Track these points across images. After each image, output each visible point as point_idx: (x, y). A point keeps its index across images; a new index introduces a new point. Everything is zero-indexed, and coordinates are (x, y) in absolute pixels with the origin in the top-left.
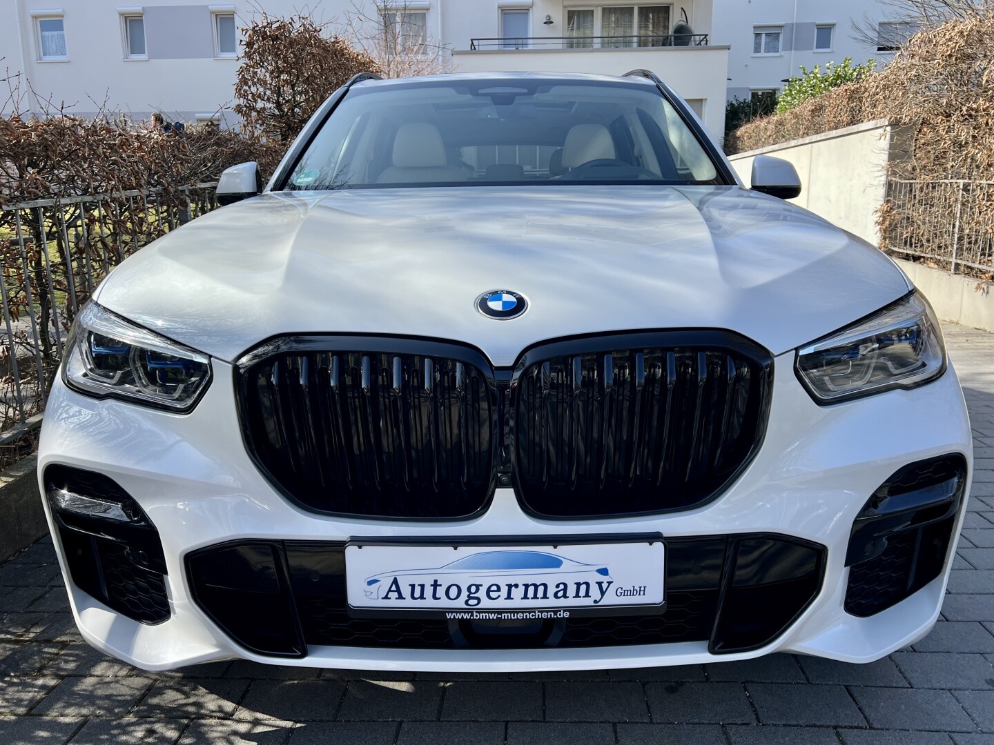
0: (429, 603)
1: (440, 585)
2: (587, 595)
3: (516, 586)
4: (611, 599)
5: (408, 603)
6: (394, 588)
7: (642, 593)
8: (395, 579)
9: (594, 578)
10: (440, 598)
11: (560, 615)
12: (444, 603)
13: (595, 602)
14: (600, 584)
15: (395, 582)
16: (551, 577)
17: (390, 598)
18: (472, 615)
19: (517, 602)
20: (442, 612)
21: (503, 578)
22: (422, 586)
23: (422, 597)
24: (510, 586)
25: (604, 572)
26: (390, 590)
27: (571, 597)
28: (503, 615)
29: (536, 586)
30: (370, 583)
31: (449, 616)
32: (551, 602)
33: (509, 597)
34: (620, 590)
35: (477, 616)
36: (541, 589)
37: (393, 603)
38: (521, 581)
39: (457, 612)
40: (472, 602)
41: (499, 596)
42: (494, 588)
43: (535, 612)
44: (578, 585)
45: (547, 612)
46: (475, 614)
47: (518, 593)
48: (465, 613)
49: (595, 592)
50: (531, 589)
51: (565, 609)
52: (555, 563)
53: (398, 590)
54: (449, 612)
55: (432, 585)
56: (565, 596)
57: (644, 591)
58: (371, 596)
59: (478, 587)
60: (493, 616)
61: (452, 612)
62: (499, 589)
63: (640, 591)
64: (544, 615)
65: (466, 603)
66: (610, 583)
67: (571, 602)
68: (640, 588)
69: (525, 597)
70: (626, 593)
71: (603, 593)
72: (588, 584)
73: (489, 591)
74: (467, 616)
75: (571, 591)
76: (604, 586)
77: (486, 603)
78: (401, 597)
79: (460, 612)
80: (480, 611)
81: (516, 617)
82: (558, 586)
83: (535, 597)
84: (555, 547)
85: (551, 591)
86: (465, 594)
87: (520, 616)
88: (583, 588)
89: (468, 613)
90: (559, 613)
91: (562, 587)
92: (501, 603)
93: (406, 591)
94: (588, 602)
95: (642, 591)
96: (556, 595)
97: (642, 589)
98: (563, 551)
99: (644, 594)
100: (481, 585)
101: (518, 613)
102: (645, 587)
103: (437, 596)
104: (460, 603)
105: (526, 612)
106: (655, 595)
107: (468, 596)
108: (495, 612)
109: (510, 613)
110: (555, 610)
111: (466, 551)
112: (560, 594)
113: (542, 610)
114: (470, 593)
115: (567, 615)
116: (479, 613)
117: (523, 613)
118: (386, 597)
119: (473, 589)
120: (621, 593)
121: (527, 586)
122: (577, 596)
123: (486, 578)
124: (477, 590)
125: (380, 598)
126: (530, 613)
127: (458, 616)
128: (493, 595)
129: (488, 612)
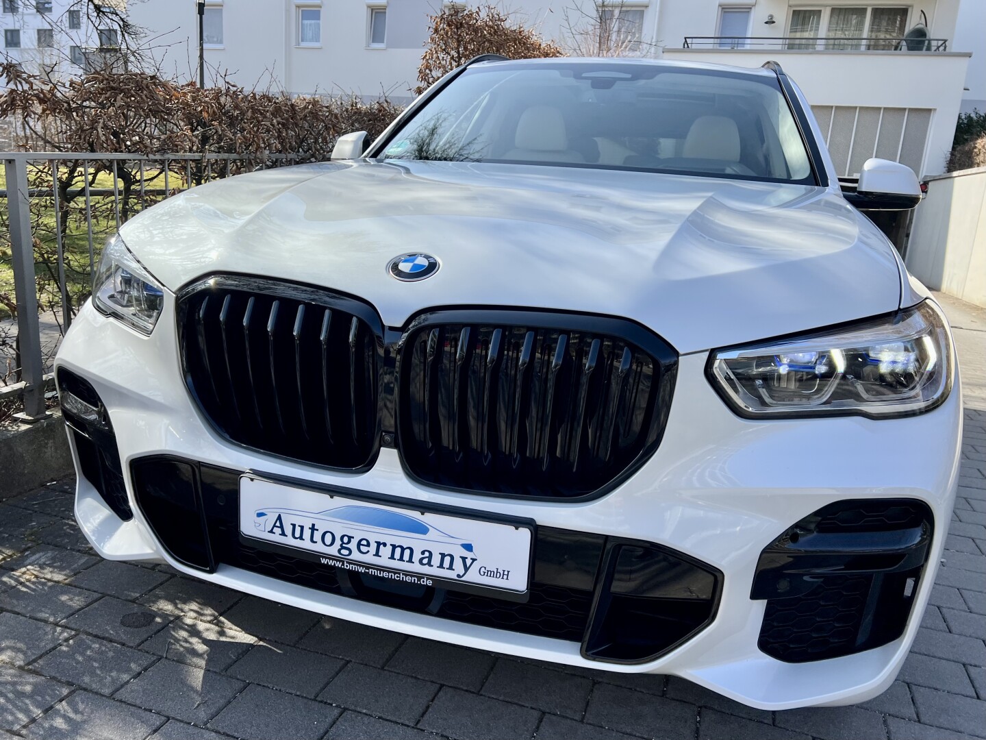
0: (306, 544)
1: (317, 530)
2: (451, 568)
3: (385, 545)
4: (473, 577)
5: (290, 541)
6: (278, 524)
7: (505, 577)
8: (280, 516)
9: (459, 552)
10: (316, 542)
11: (423, 582)
12: (319, 547)
13: (458, 576)
14: (464, 559)
15: (279, 518)
16: (417, 543)
17: (274, 533)
18: (343, 564)
19: (384, 561)
20: (317, 556)
21: (374, 534)
22: (302, 527)
23: (301, 538)
24: (379, 544)
25: (468, 547)
26: (274, 526)
27: (435, 566)
28: (370, 570)
29: (403, 549)
30: (260, 515)
31: (323, 561)
32: (416, 567)
33: (377, 554)
34: (483, 570)
35: (347, 566)
36: (407, 552)
37: (276, 538)
38: (389, 540)
39: (330, 559)
40: (345, 552)
41: (368, 551)
42: (364, 542)
43: (399, 574)
44: (443, 556)
45: (412, 576)
46: (345, 564)
47: (386, 552)
48: (337, 561)
49: (459, 567)
50: (398, 551)
51: (429, 577)
52: (422, 529)
53: (282, 527)
54: (323, 557)
55: (310, 528)
56: (429, 564)
57: (508, 575)
58: (258, 528)
59: (350, 538)
60: (362, 570)
61: (326, 558)
62: (368, 545)
63: (503, 574)
64: (408, 579)
65: (339, 551)
66: (474, 560)
67: (434, 571)
68: (504, 571)
69: (392, 557)
70: (489, 573)
71: (466, 569)
72: (452, 557)
73: (359, 544)
74: (338, 564)
75: (436, 560)
76: (468, 562)
77: (356, 555)
78: (283, 534)
79: (333, 560)
80: (351, 562)
81: (382, 575)
82: (423, 553)
83: (401, 559)
84: (423, 514)
85: (417, 556)
86: (338, 542)
87: (385, 575)
88: (447, 560)
89: (340, 561)
90: (422, 580)
91: (427, 554)
92: (370, 558)
93: (288, 530)
94: (452, 575)
95: (505, 575)
96: (421, 561)
97: (506, 573)
98: (429, 518)
99: (507, 579)
100: (353, 538)
101: (384, 571)
102: (508, 572)
103: (314, 540)
104: (333, 551)
105: (391, 572)
106: (518, 581)
107: (341, 545)
108: (363, 566)
109: (377, 569)
110: (420, 576)
111: (340, 502)
112: (425, 561)
113: (407, 573)
114: (343, 543)
115: (430, 583)
116: (350, 563)
117: (389, 572)
118: (271, 532)
119: (346, 540)
120: (485, 573)
121: (394, 547)
122: (441, 566)
123: (359, 531)
124: (349, 542)
125: (267, 531)
126: (395, 573)
127: (331, 563)
128: (364, 549)
129: (357, 565)
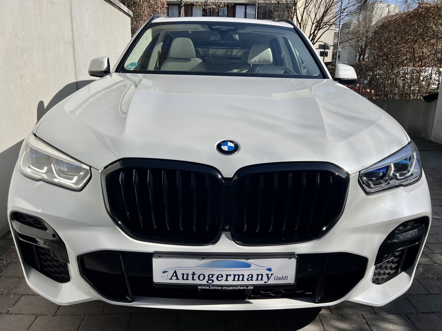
1: (196, 274)
2: (262, 280)
3: (230, 275)
4: (272, 281)
6: (174, 275)
8: (175, 271)
9: (265, 272)
10: (195, 280)
12: (197, 282)
13: (265, 282)
14: (267, 275)
15: (175, 272)
16: (246, 272)
17: (173, 279)
19: (230, 282)
20: (196, 286)
21: (224, 272)
22: (188, 275)
23: (187, 279)
24: (227, 275)
25: (270, 270)
26: (173, 276)
27: (254, 280)
29: (239, 276)
30: (164, 272)
32: (246, 282)
33: (227, 280)
34: (276, 278)
36: (241, 277)
37: (174, 281)
38: (232, 273)
40: (210, 282)
41: (222, 279)
42: (220, 276)
44: (258, 275)
45: (243, 286)
47: (230, 278)
49: (265, 278)
50: (237, 277)
51: (252, 285)
52: (249, 266)
53: (177, 276)
55: (192, 274)
56: (252, 280)
58: (164, 278)
59: (213, 275)
61: (200, 286)
62: (222, 276)
63: (285, 278)
65: (207, 282)
66: (272, 274)
67: (254, 282)
68: (285, 276)
69: (234, 280)
70: (279, 279)
71: (269, 279)
72: (262, 275)
73: (217, 277)
75: (255, 278)
76: (269, 276)
77: (216, 282)
78: (177, 279)
79: (204, 286)
82: (249, 276)
83: (238, 280)
85: (246, 277)
86: (207, 278)
88: (260, 277)
89: (208, 286)
91: (250, 276)
92: (223, 282)
93: (180, 276)
94: (262, 282)
96: (248, 280)
99: (287, 279)
100: (214, 275)
102: (287, 276)
103: (194, 279)
104: (204, 282)
105: (234, 286)
106: (291, 279)
107: (208, 279)
110: (247, 286)
112: (250, 279)
114: (209, 278)
118: (171, 279)
119: (211, 276)
121: (235, 275)
122: (257, 280)
123: (216, 272)
124: (212, 277)
125: (168, 279)
128: (219, 279)
129: (217, 286)
